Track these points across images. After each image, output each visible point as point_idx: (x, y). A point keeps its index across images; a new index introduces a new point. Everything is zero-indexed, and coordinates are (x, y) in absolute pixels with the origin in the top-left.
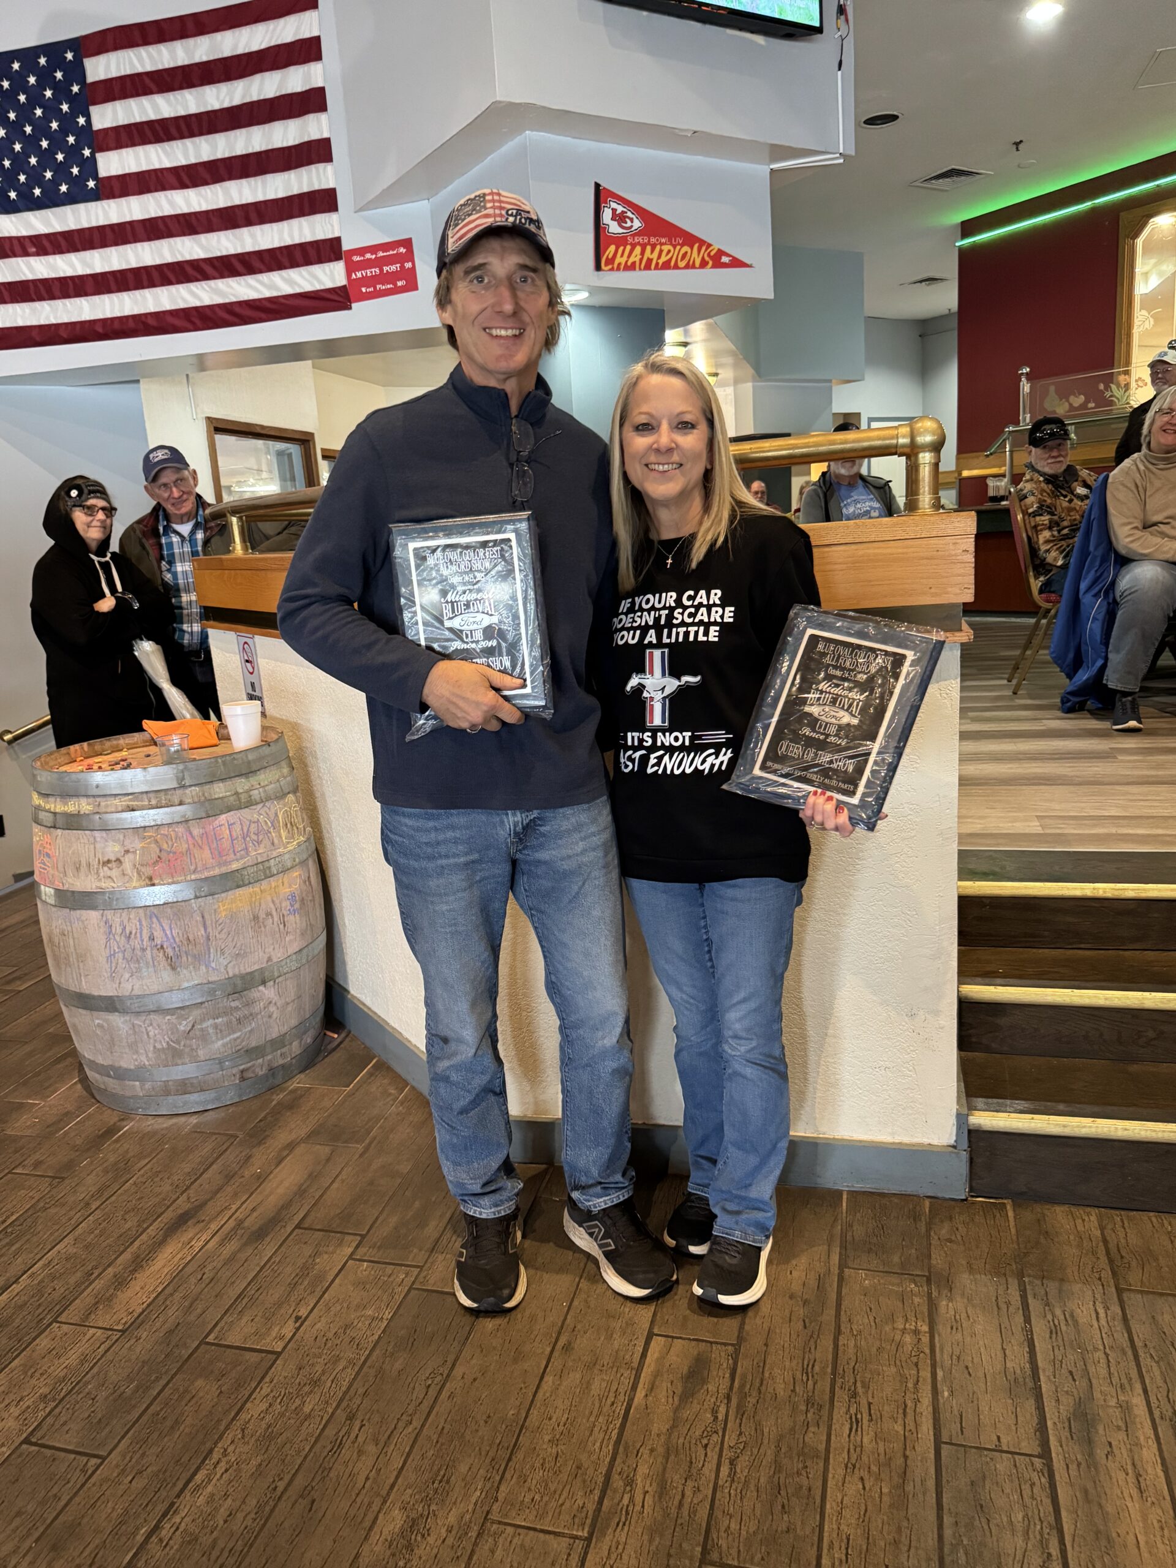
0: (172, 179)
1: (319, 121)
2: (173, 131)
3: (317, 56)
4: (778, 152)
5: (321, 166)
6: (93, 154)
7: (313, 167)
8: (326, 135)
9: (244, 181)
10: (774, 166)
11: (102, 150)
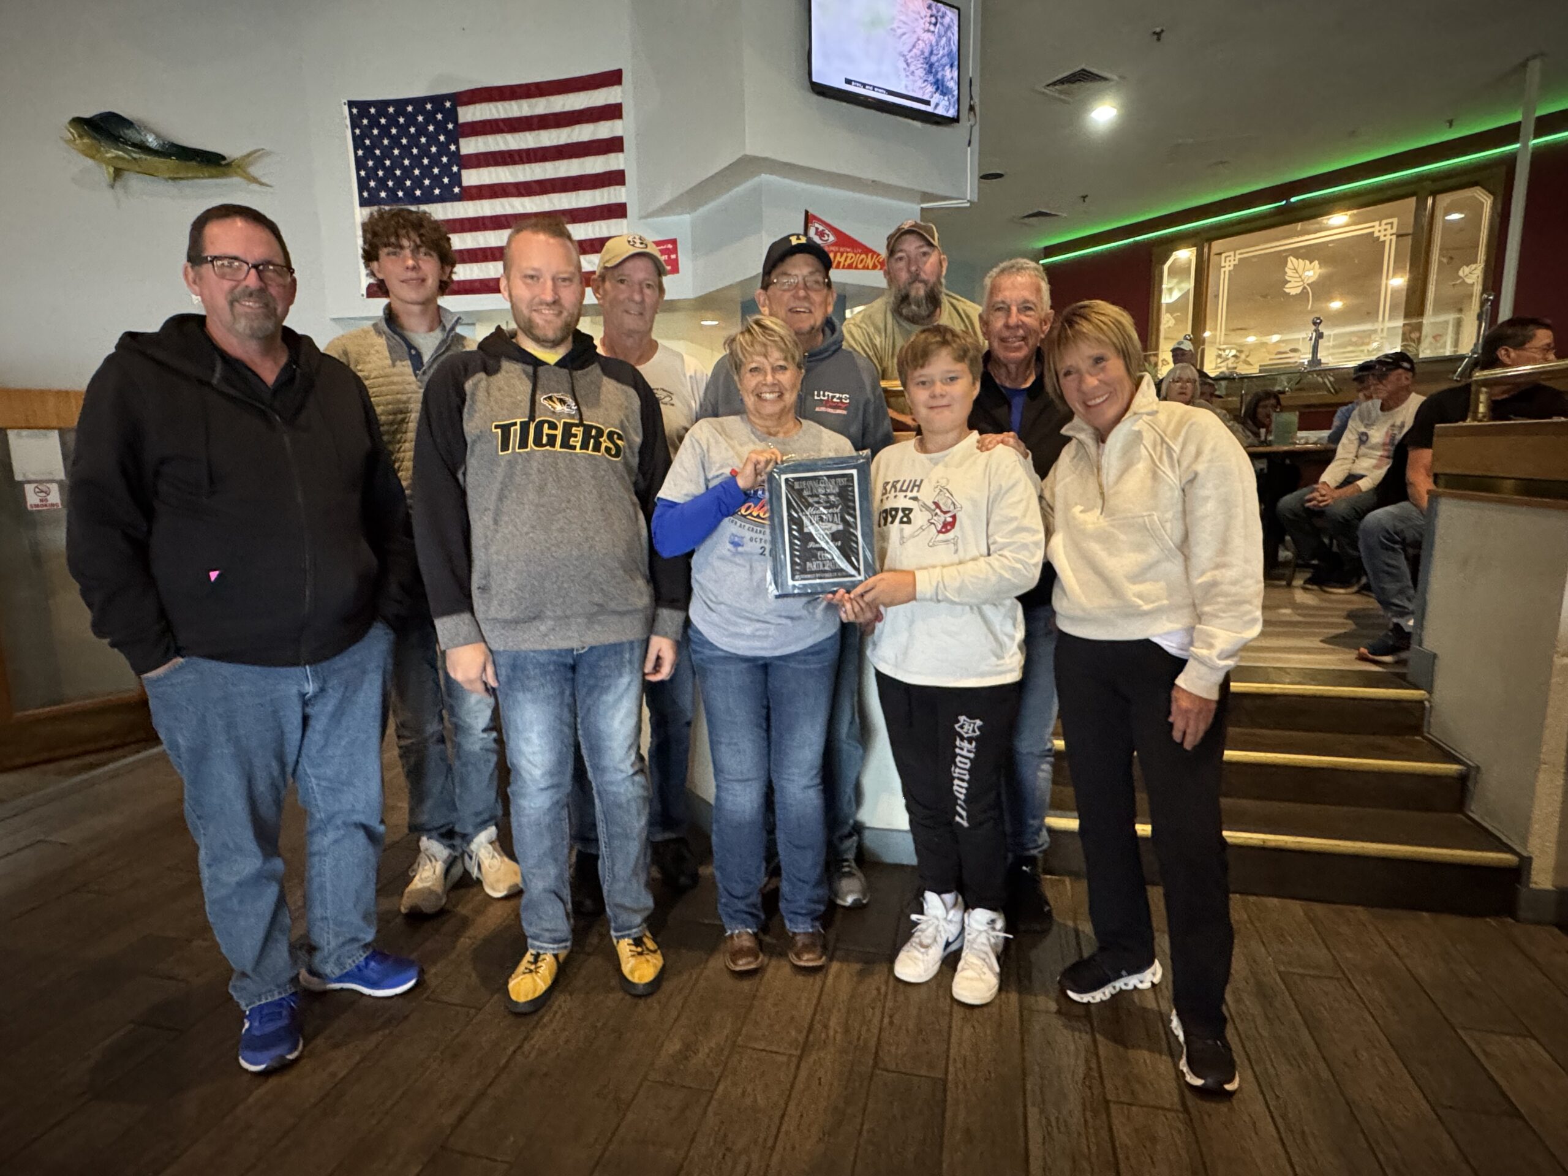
0: (514, 191)
1: (618, 159)
2: (517, 158)
3: (620, 117)
4: (926, 197)
5: (618, 187)
6: (459, 170)
7: (612, 189)
8: (622, 167)
9: (563, 195)
10: (925, 205)
11: (466, 167)
